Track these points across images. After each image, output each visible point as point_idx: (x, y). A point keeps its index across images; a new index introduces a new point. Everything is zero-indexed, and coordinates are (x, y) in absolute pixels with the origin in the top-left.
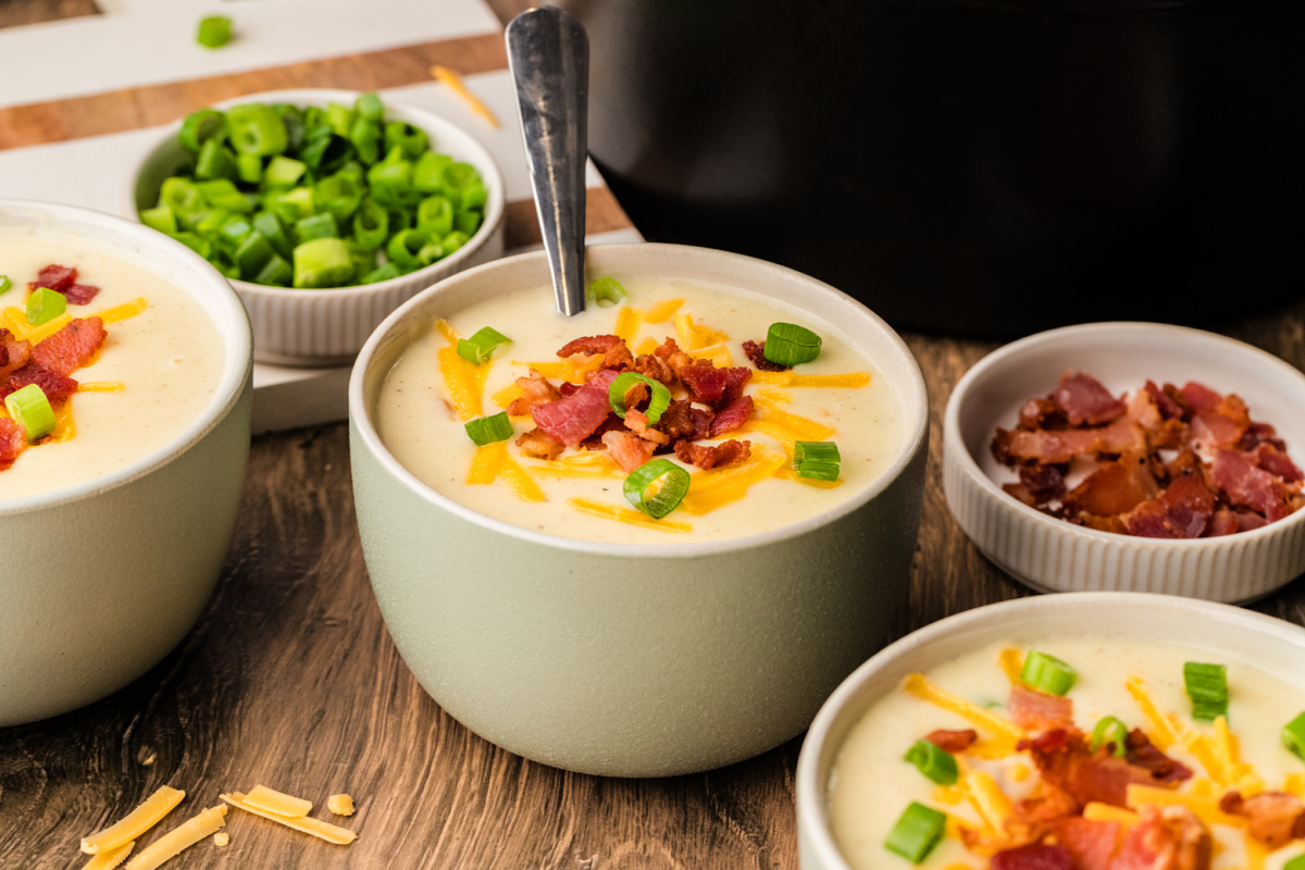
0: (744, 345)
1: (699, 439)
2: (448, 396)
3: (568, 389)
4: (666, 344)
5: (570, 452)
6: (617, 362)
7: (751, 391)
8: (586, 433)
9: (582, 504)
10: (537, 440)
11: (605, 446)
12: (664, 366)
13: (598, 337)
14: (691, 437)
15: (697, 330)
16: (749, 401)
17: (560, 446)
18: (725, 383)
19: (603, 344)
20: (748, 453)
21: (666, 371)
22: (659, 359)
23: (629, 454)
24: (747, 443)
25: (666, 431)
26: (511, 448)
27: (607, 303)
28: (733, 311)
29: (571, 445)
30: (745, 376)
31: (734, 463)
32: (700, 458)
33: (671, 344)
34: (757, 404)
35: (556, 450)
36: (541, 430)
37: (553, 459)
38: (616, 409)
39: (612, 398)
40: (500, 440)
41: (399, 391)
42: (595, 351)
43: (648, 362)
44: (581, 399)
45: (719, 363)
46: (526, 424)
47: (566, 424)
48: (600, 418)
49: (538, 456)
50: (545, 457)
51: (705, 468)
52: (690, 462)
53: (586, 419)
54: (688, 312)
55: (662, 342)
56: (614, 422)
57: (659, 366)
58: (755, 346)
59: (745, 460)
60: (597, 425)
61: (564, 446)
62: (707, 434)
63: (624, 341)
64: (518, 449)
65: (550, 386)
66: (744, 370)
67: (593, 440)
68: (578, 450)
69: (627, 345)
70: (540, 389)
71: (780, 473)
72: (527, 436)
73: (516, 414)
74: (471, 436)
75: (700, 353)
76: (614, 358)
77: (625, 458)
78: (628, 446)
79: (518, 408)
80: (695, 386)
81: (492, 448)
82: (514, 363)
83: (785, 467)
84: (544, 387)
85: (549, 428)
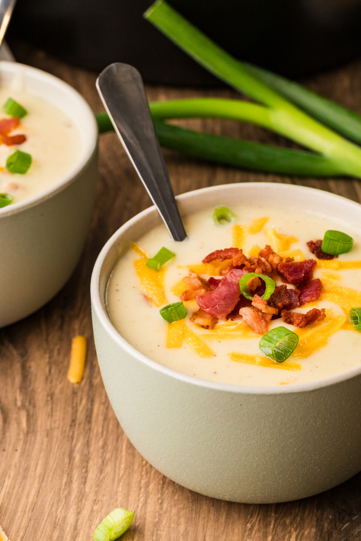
0: (308, 243)
1: (294, 307)
2: (145, 291)
3: (213, 282)
4: (266, 248)
5: (222, 323)
6: (240, 263)
7: (318, 274)
8: (230, 310)
9: (237, 357)
10: (201, 317)
11: (241, 316)
12: (266, 263)
13: (226, 250)
14: (289, 307)
15: (279, 236)
16: (318, 281)
17: (215, 320)
18: (303, 272)
19: (229, 253)
20: (324, 316)
21: (269, 266)
22: (263, 259)
23: (258, 322)
24: (324, 310)
25: (275, 306)
26: (187, 322)
27: (223, 221)
28: (297, 222)
29: (222, 318)
30: (313, 264)
31: (317, 322)
32: (297, 321)
33: (269, 248)
34: (323, 282)
35: (214, 322)
36: (202, 310)
37: (213, 327)
38: (244, 294)
39: (241, 287)
40: (181, 319)
41: (117, 290)
42: (226, 258)
43: (258, 262)
44: (222, 289)
45: (298, 259)
46: (193, 306)
47: (217, 306)
48: (237, 300)
49: (203, 327)
50: (207, 327)
51: (301, 327)
52: (291, 323)
53: (229, 302)
54: (273, 227)
55: (263, 247)
56: (244, 302)
57: (264, 263)
58: (314, 244)
59: (323, 319)
60: (235, 305)
61: (218, 319)
62: (298, 304)
63: (241, 250)
64: (192, 323)
65: (202, 280)
66: (312, 261)
67: (234, 314)
68: (226, 321)
69: (244, 252)
70: (198, 283)
71: (344, 327)
72: (196, 314)
73: (187, 300)
74: (164, 318)
75: (286, 254)
76: (238, 261)
77: (255, 324)
78: (256, 318)
79: (187, 296)
80: (286, 275)
81: (177, 325)
82: (179, 267)
83: (347, 323)
84: (199, 283)
85: (208, 310)
